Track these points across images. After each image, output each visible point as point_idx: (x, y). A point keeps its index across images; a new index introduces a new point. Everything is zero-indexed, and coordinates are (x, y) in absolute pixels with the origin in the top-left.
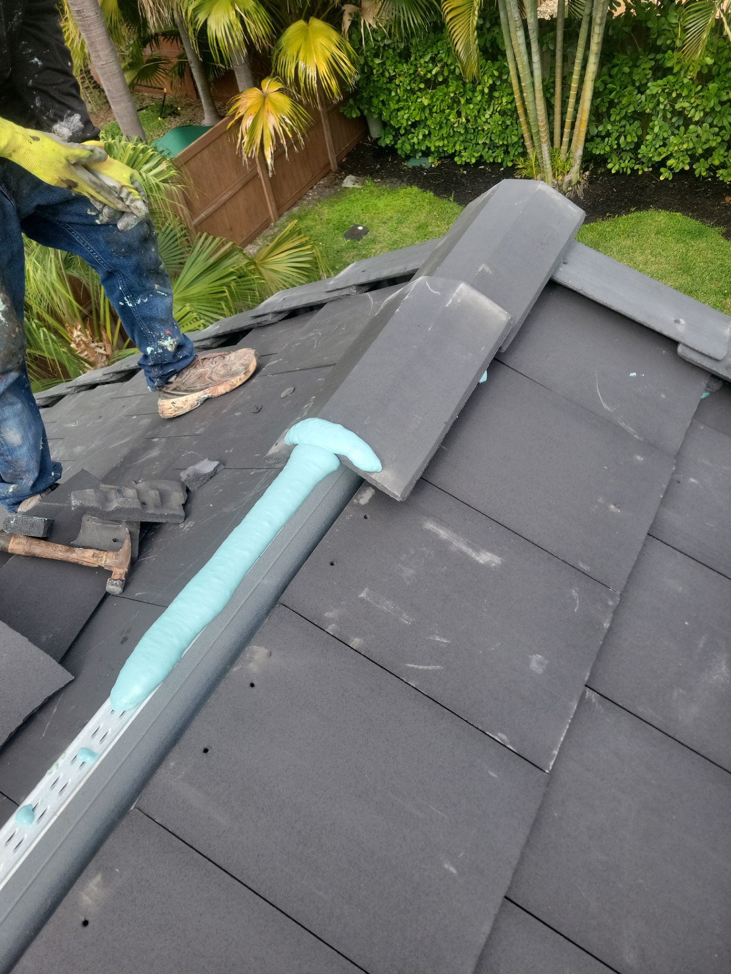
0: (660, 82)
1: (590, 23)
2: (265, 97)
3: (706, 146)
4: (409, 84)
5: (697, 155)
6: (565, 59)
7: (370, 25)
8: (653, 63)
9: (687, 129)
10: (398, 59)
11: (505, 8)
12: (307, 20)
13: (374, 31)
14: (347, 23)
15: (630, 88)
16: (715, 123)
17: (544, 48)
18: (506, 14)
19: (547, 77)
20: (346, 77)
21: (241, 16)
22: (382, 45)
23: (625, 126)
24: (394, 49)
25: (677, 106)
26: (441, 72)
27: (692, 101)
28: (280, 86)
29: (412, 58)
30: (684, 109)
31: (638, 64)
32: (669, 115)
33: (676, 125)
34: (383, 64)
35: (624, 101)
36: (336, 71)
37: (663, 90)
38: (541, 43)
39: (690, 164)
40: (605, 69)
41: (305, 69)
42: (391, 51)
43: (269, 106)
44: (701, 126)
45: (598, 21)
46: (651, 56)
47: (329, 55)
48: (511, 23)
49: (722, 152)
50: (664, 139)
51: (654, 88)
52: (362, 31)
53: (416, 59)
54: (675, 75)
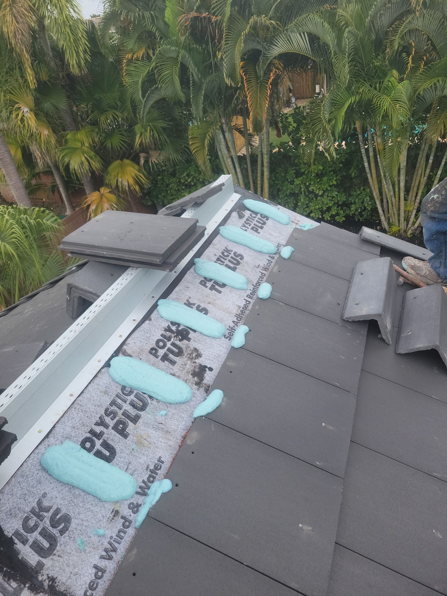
0: (299, 179)
1: (262, 155)
2: (102, 196)
3: (327, 206)
4: (177, 187)
5: (324, 210)
6: (253, 172)
7: (154, 162)
8: (295, 171)
9: (316, 199)
10: (170, 176)
11: (221, 150)
12: (122, 160)
13: (156, 164)
14: (142, 161)
15: (286, 182)
16: (329, 195)
17: (242, 167)
18: (221, 153)
19: (246, 180)
20: (143, 184)
21: (88, 159)
22: (161, 170)
23: (287, 200)
24: (168, 172)
25: (310, 189)
26: (193, 180)
27: (317, 186)
28: (109, 190)
29: (177, 175)
30: (313, 190)
31: (288, 171)
32: (307, 194)
33: (311, 198)
34: (163, 179)
35: (284, 188)
36: (138, 182)
37: (302, 182)
38: (240, 166)
39: (322, 215)
40: (273, 175)
41: (122, 182)
42: (166, 172)
43: (104, 199)
44: (323, 197)
45: (265, 153)
46: (294, 168)
47: (134, 175)
48: (224, 156)
49: (335, 208)
50: (307, 204)
51: (297, 182)
52: (150, 164)
53: (179, 176)
54: (305, 175)
